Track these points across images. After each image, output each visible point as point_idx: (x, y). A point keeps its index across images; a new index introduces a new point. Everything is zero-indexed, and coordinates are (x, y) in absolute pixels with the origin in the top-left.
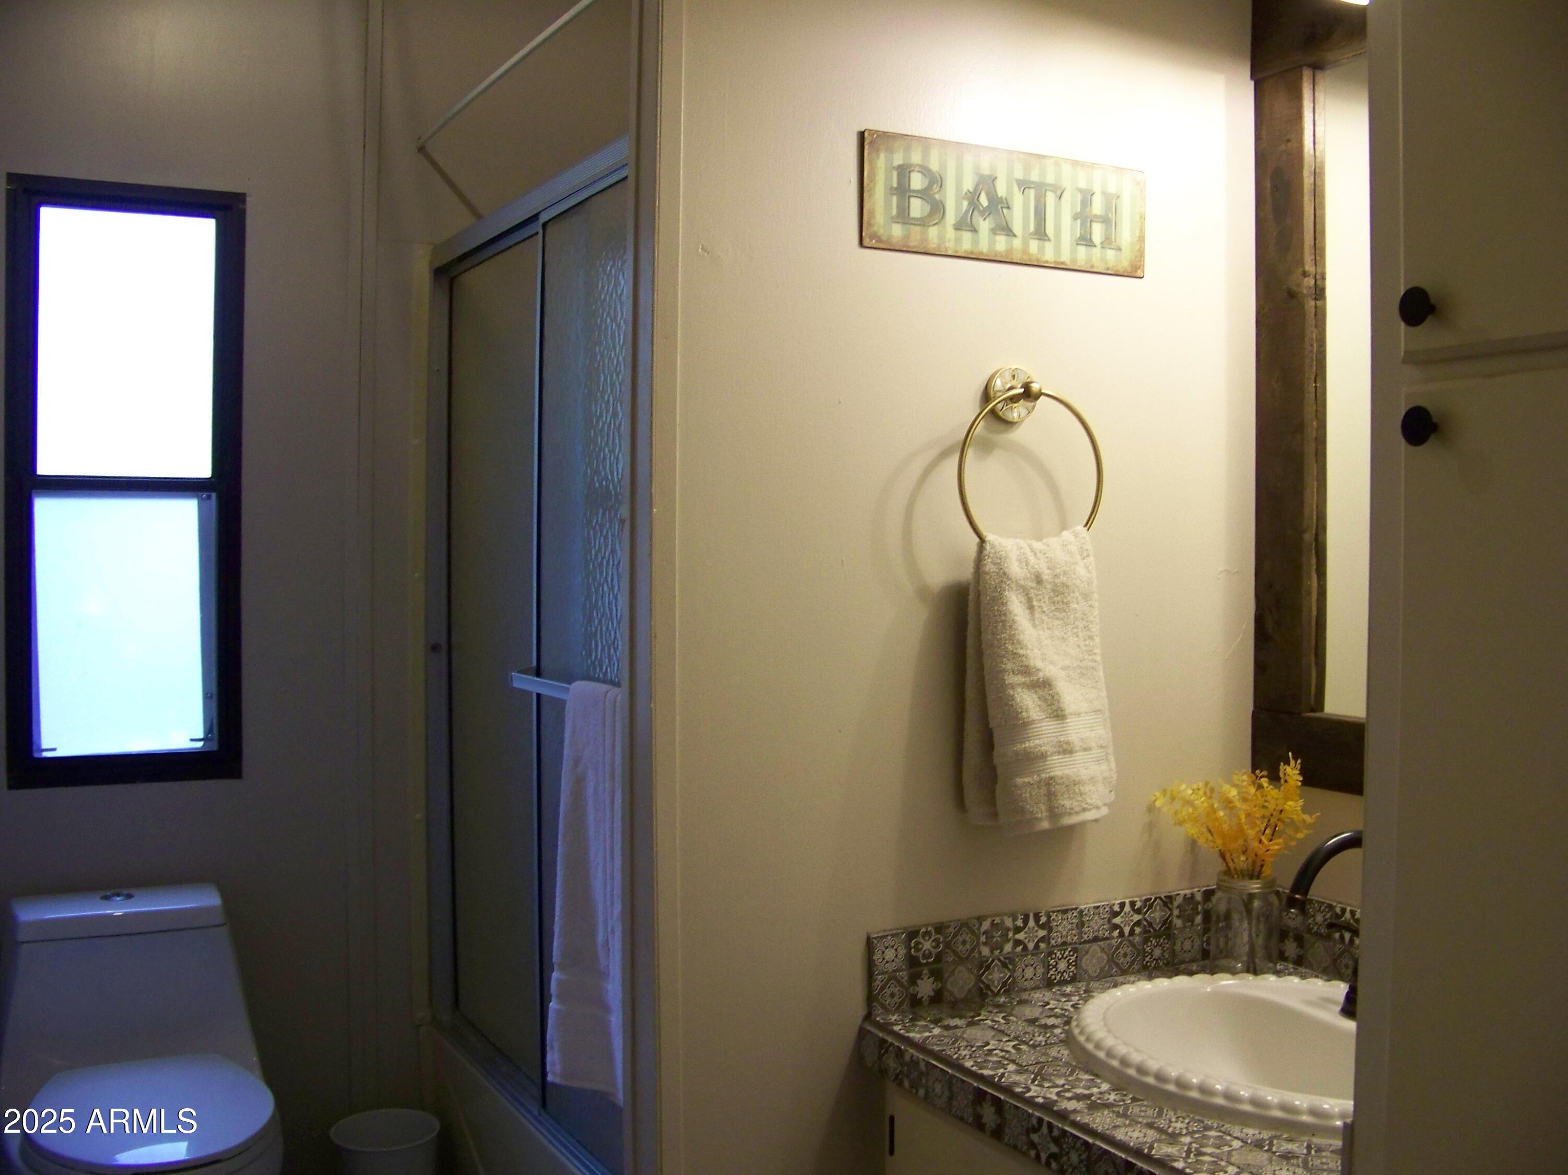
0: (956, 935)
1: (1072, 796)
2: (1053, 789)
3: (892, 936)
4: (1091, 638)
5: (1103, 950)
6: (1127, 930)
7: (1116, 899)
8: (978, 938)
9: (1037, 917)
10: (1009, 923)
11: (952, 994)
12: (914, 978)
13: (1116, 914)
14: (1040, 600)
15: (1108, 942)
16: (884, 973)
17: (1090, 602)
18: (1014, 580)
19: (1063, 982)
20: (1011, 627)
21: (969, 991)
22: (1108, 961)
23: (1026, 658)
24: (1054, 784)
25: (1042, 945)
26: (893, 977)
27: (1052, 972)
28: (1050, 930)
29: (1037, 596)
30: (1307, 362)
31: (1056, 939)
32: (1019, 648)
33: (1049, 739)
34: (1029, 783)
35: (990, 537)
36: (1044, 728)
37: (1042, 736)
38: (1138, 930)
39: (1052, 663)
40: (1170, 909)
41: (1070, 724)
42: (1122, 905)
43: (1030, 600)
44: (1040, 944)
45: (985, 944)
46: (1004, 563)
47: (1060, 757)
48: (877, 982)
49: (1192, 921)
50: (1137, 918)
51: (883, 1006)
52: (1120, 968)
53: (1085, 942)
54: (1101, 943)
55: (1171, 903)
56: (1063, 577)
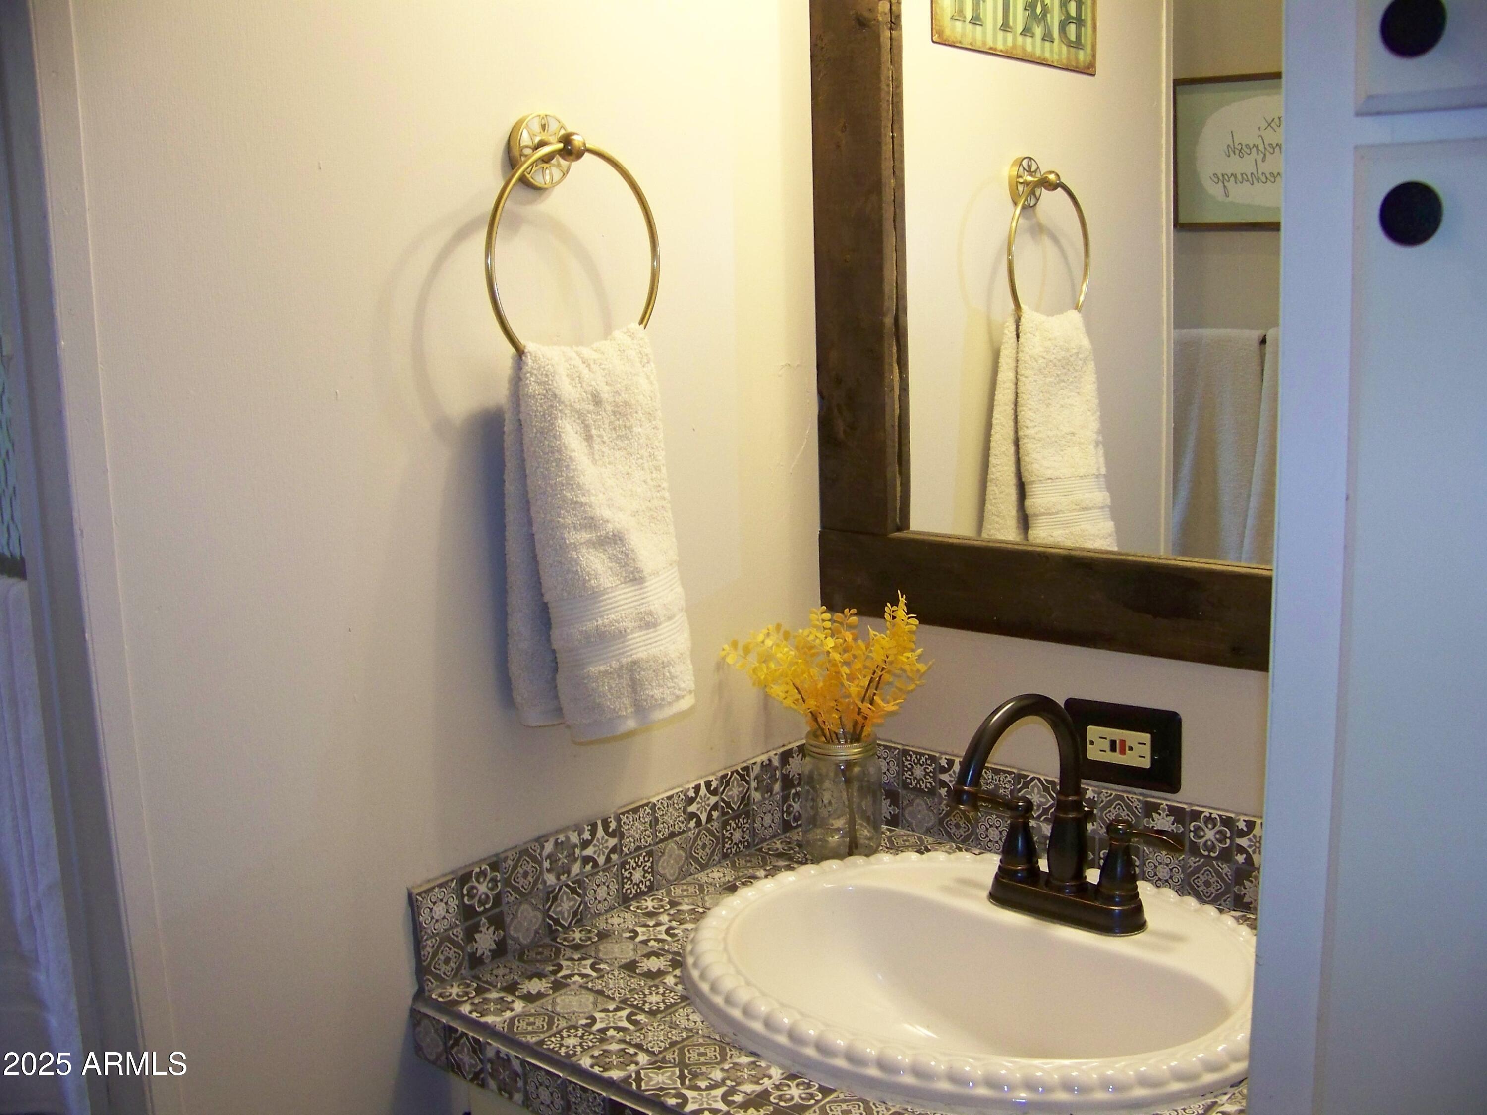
0: (515, 867)
1: (661, 682)
2: (638, 677)
3: (440, 886)
4: (658, 469)
5: (680, 847)
6: (704, 818)
7: (688, 782)
8: (540, 864)
9: (606, 824)
10: (574, 838)
11: (516, 940)
12: (471, 934)
13: (691, 801)
14: (599, 427)
15: (684, 835)
16: (434, 935)
17: (654, 423)
18: (568, 403)
19: (640, 895)
20: (567, 467)
21: (537, 932)
22: (687, 858)
23: (590, 507)
24: (639, 670)
25: (614, 857)
26: (446, 938)
27: (626, 886)
28: (622, 836)
29: (594, 421)
30: (883, 106)
31: (629, 845)
32: (581, 496)
33: (627, 612)
34: (606, 671)
35: (530, 346)
36: (619, 597)
37: (616, 609)
38: (715, 814)
39: (620, 509)
40: (748, 782)
41: (649, 589)
42: (697, 789)
43: (587, 427)
44: (612, 856)
45: (548, 871)
46: (552, 381)
47: (642, 633)
48: (429, 949)
49: (771, 791)
50: (713, 800)
51: (438, 977)
52: (700, 864)
53: (662, 841)
54: (677, 839)
55: (749, 775)
56: (625, 394)
